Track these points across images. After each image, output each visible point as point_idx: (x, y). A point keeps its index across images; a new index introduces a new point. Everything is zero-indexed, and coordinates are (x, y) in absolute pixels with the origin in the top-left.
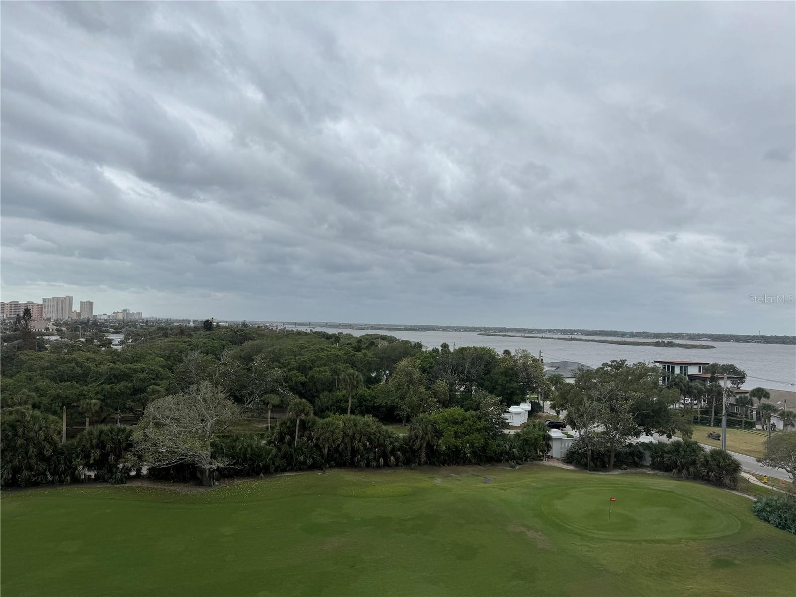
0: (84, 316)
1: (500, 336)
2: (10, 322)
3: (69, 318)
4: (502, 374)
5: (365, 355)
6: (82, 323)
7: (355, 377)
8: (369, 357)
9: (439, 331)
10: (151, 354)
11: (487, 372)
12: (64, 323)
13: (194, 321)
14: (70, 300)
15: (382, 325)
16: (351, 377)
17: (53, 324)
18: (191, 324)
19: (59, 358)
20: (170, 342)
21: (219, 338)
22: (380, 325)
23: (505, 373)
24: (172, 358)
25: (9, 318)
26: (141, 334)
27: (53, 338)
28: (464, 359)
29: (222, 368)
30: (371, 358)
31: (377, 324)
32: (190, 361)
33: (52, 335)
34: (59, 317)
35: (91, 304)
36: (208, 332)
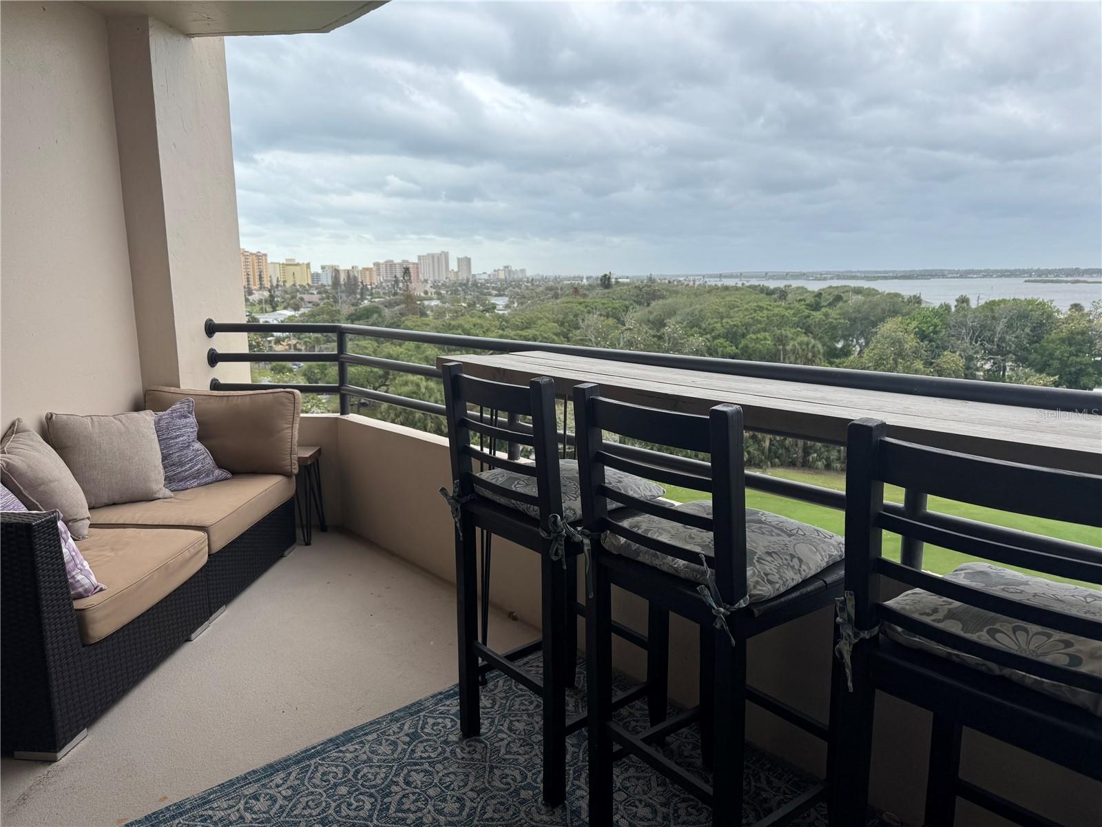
0: (463, 276)
1: (1067, 282)
2: (388, 286)
3: (446, 278)
4: (1063, 341)
5: (826, 315)
6: (461, 285)
7: (810, 346)
8: (833, 318)
9: (954, 277)
10: (541, 318)
11: (1036, 337)
12: (443, 285)
13: (588, 278)
14: (445, 255)
15: (855, 272)
16: (804, 347)
17: (431, 287)
18: (585, 281)
19: (445, 324)
20: (564, 303)
21: (621, 298)
22: (851, 272)
23: (1070, 340)
24: (566, 324)
25: (386, 281)
26: (527, 296)
27: (434, 303)
28: (994, 318)
29: (627, 335)
30: (836, 319)
31: (847, 272)
32: (588, 326)
33: (431, 299)
34: (437, 278)
35: (468, 260)
36: (607, 291)
